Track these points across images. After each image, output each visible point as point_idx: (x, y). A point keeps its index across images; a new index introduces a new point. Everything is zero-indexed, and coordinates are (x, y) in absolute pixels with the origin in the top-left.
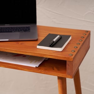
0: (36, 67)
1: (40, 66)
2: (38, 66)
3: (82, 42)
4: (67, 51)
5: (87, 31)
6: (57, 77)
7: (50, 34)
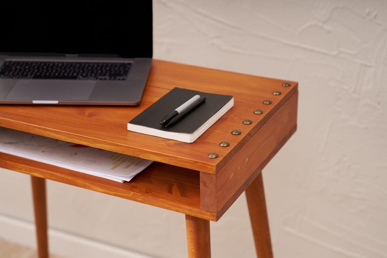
0: (125, 182)
1: (135, 179)
2: (128, 180)
3: (261, 117)
4: (208, 143)
5: (288, 84)
6: (184, 215)
7: (176, 90)
